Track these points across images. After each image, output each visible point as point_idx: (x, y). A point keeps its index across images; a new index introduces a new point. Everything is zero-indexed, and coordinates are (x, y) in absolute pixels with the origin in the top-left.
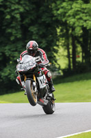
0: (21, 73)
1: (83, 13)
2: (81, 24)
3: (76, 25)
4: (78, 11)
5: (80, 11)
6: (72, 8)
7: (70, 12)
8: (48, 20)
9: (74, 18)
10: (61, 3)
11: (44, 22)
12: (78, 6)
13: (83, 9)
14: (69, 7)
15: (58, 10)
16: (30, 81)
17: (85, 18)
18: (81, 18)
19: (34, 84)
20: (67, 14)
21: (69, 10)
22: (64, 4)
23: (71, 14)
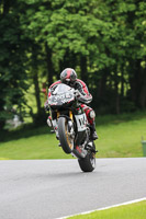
1: (68, 28)
2: (65, 46)
3: (57, 47)
4: (59, 25)
5: (63, 25)
6: (50, 21)
7: (48, 27)
8: (13, 40)
9: (54, 35)
10: (34, 14)
11: (7, 42)
12: (60, 17)
13: (68, 22)
14: (47, 19)
15: (28, 24)
16: (64, 119)
17: (71, 36)
18: (65, 37)
20: (43, 30)
21: (46, 24)
22: (39, 15)
23: (50, 30)
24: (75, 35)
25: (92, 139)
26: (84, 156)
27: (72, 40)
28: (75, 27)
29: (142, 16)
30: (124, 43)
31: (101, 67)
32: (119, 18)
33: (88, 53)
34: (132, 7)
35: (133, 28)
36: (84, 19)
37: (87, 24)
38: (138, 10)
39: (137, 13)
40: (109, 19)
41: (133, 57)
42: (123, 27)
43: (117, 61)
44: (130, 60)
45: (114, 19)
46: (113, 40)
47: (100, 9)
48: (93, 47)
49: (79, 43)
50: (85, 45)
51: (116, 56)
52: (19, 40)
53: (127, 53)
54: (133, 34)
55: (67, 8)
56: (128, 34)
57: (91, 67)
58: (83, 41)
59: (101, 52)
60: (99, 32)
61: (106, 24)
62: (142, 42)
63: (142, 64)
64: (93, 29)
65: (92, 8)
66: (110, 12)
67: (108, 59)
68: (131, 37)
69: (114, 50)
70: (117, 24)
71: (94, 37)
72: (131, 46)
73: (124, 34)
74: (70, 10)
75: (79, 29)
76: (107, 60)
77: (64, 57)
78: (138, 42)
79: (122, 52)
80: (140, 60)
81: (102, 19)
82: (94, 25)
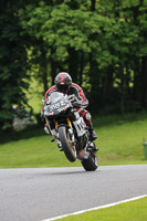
0: (50, 118)
1: (69, 24)
2: (65, 43)
4: (60, 21)
6: (50, 17)
7: (48, 23)
8: (13, 37)
9: (55, 32)
10: (33, 9)
12: (60, 13)
13: (69, 18)
14: (47, 15)
16: (64, 128)
17: (72, 33)
18: (65, 33)
19: (71, 131)
20: (43, 27)
21: (46, 20)
22: (38, 10)
23: (50, 26)
24: (76, 32)
27: (73, 37)
28: (76, 24)
30: (128, 40)
32: (122, 14)
33: (89, 50)
34: (136, 2)
36: (86, 15)
37: (88, 20)
38: (142, 5)
39: (141, 9)
40: (112, 15)
45: (117, 15)
46: (116, 37)
48: (94, 44)
49: (81, 40)
50: (87, 42)
51: (119, 54)
52: (19, 36)
53: (130, 50)
54: (137, 31)
55: (68, 4)
56: (132, 30)
58: (84, 38)
59: (103, 50)
60: (101, 28)
61: (108, 20)
64: (95, 26)
66: (113, 8)
67: (111, 57)
68: (135, 34)
70: (120, 20)
71: (96, 34)
72: (135, 43)
73: (127, 30)
79: (125, 49)
81: (105, 15)
82: (96, 21)
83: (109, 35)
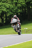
0: (13, 23)
1: (2, 6)
2: (2, 10)
16: (15, 26)
24: (4, 8)
25: (20, 28)
26: (19, 32)
27: (3, 9)
28: (4, 6)
29: (19, 3)
30: (15, 9)
31: (10, 14)
32: (14, 4)
33: (7, 11)
34: (17, 1)
35: (17, 6)
36: (6, 4)
37: (7, 5)
38: (18, 2)
39: (18, 3)
40: (12, 4)
41: (17, 12)
42: (15, 6)
43: (13, 13)
44: (16, 13)
45: (13, 4)
46: (12, 9)
47: (9, 2)
48: (8, 10)
49: (5, 9)
50: (6, 10)
51: (13, 12)
53: (15, 11)
54: (17, 7)
55: (2, 2)
56: (16, 7)
57: (8, 14)
58: (6, 9)
59: (10, 11)
60: (9, 7)
61: (11, 5)
62: (19, 9)
63: (19, 14)
64: (8, 6)
65: (8, 2)
66: (12, 2)
68: (16, 8)
69: (13, 11)
70: (13, 5)
71: (8, 8)
72: (16, 10)
73: (15, 7)
74: (3, 2)
75: (5, 6)
76: (11, 13)
77: (2, 12)
78: (18, 9)
79: (14, 11)
80: (18, 13)
81: (10, 4)
82: (8, 5)
83: (11, 8)
